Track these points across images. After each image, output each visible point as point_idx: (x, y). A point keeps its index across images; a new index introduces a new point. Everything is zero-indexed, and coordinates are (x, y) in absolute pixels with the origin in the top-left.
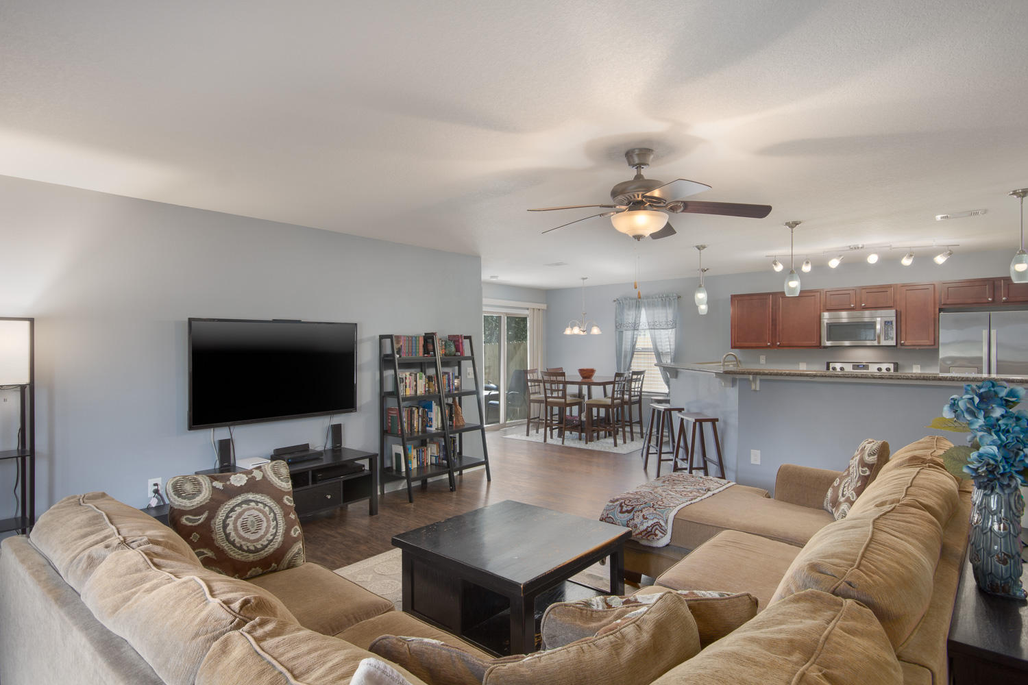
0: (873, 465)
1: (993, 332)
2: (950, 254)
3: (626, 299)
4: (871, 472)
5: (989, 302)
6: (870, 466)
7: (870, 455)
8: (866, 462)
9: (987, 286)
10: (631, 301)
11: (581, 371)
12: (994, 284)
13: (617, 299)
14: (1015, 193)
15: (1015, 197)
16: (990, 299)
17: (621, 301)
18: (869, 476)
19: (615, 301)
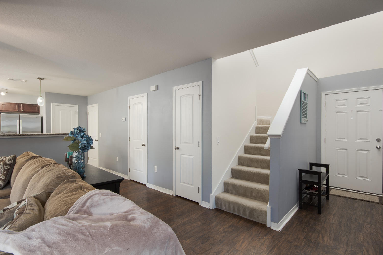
0: (11, 164)
1: (21, 121)
2: (7, 92)
4: (10, 167)
5: (17, 111)
6: (10, 165)
7: (9, 161)
8: (7, 164)
9: (17, 106)
12: (19, 105)
14: (39, 78)
15: (39, 79)
16: (18, 110)
18: (9, 168)
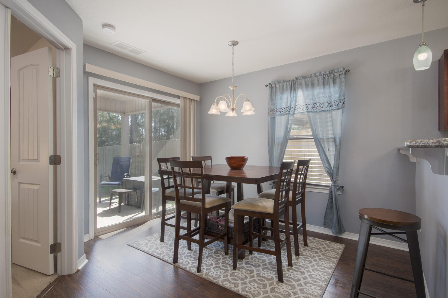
3: (279, 82)
10: (285, 84)
11: (230, 160)
13: (270, 84)
17: (273, 85)
19: (267, 86)
